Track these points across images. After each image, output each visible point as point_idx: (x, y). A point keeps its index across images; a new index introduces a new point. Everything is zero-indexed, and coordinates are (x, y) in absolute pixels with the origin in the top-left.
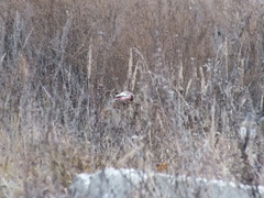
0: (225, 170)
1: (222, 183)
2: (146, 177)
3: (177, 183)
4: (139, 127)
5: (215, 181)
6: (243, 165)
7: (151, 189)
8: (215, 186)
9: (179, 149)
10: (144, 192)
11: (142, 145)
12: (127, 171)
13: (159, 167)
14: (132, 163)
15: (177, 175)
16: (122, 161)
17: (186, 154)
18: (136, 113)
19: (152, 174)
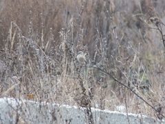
0: (71, 99)
2: (20, 103)
3: (40, 106)
5: (64, 105)
7: (24, 110)
8: (64, 108)
9: (42, 85)
10: (19, 112)
11: (19, 82)
12: (9, 99)
13: (29, 97)
14: (12, 94)
15: (41, 101)
16: (5, 93)
17: (45, 89)
18: (14, 63)
19: (24, 101)
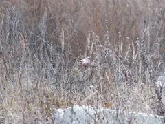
0: (147, 107)
1: (145, 115)
2: (98, 111)
3: (117, 114)
4: (94, 80)
5: (141, 114)
6: (158, 104)
7: (101, 118)
8: (141, 116)
9: (119, 94)
10: (97, 120)
11: (97, 91)
12: (87, 107)
13: (107, 105)
14: (90, 103)
15: (118, 109)
16: (84, 101)
17: (123, 97)
18: (92, 72)
19: (102, 109)
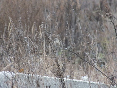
0: (50, 72)
1: (48, 77)
2: (14, 75)
3: (28, 77)
4: (10, 53)
5: (45, 76)
6: (57, 69)
7: (16, 80)
8: (45, 78)
9: (29, 63)
12: (6, 72)
13: (20, 71)
15: (29, 74)
18: (9, 47)
19: (17, 74)
